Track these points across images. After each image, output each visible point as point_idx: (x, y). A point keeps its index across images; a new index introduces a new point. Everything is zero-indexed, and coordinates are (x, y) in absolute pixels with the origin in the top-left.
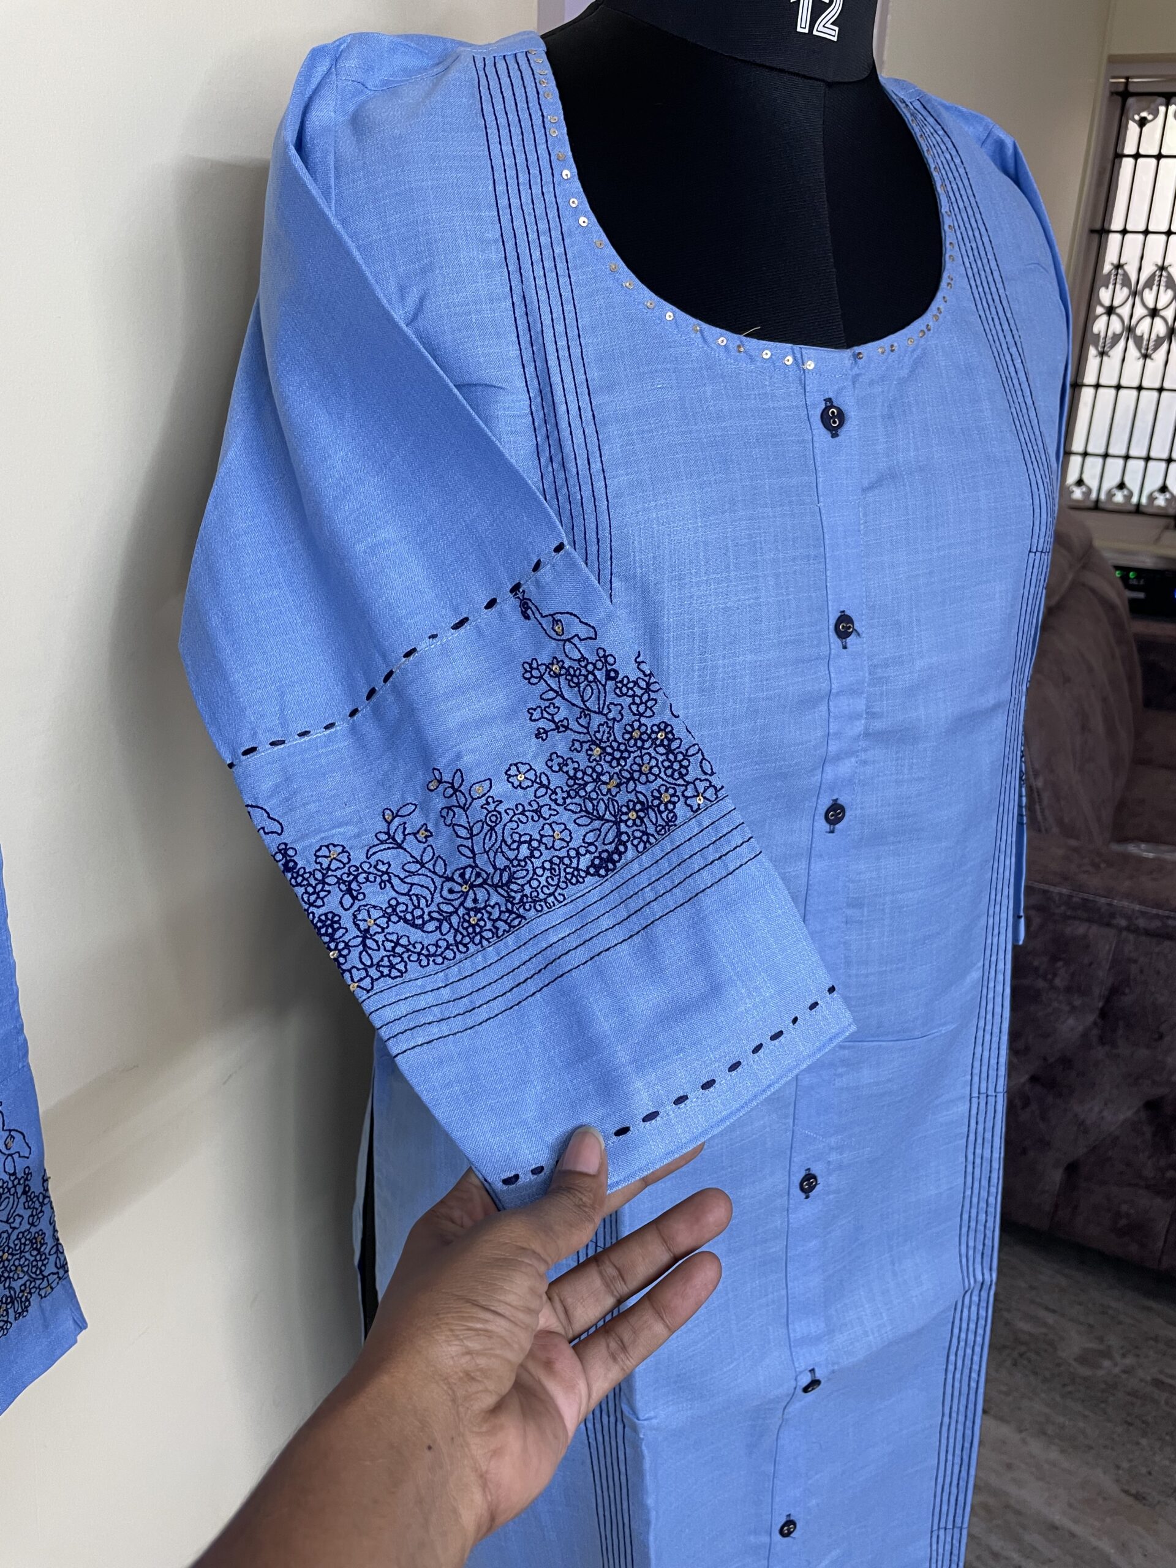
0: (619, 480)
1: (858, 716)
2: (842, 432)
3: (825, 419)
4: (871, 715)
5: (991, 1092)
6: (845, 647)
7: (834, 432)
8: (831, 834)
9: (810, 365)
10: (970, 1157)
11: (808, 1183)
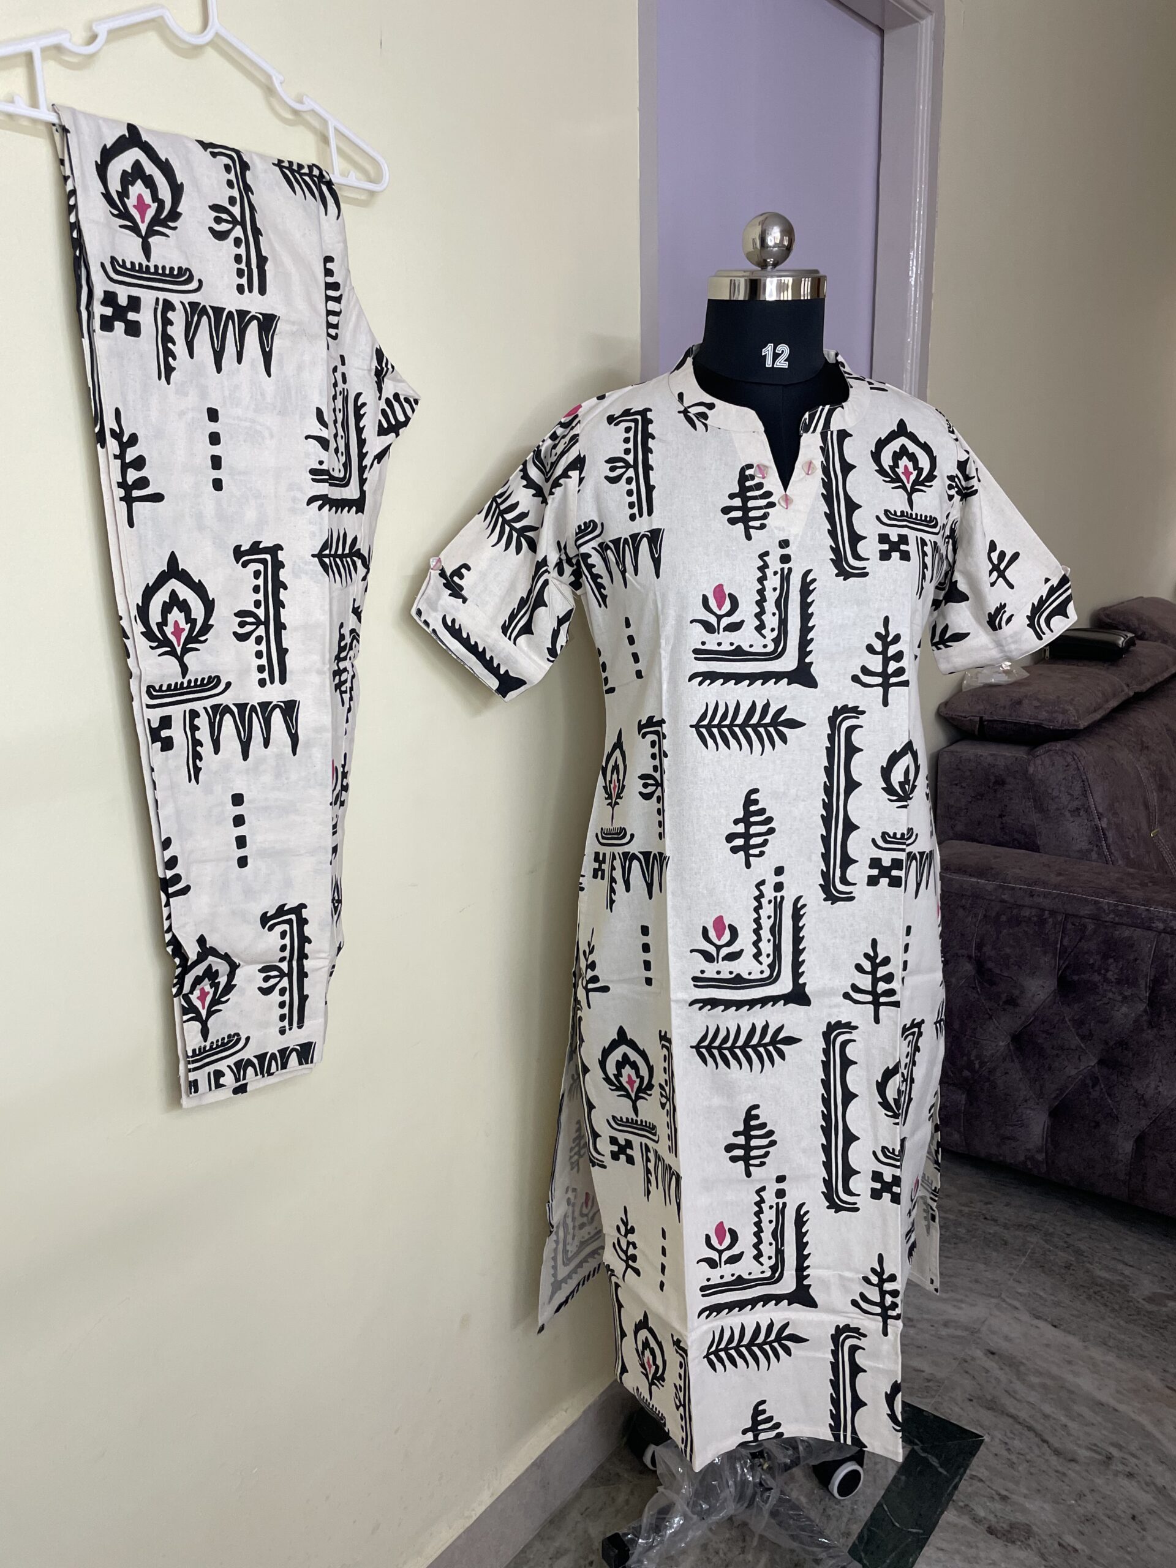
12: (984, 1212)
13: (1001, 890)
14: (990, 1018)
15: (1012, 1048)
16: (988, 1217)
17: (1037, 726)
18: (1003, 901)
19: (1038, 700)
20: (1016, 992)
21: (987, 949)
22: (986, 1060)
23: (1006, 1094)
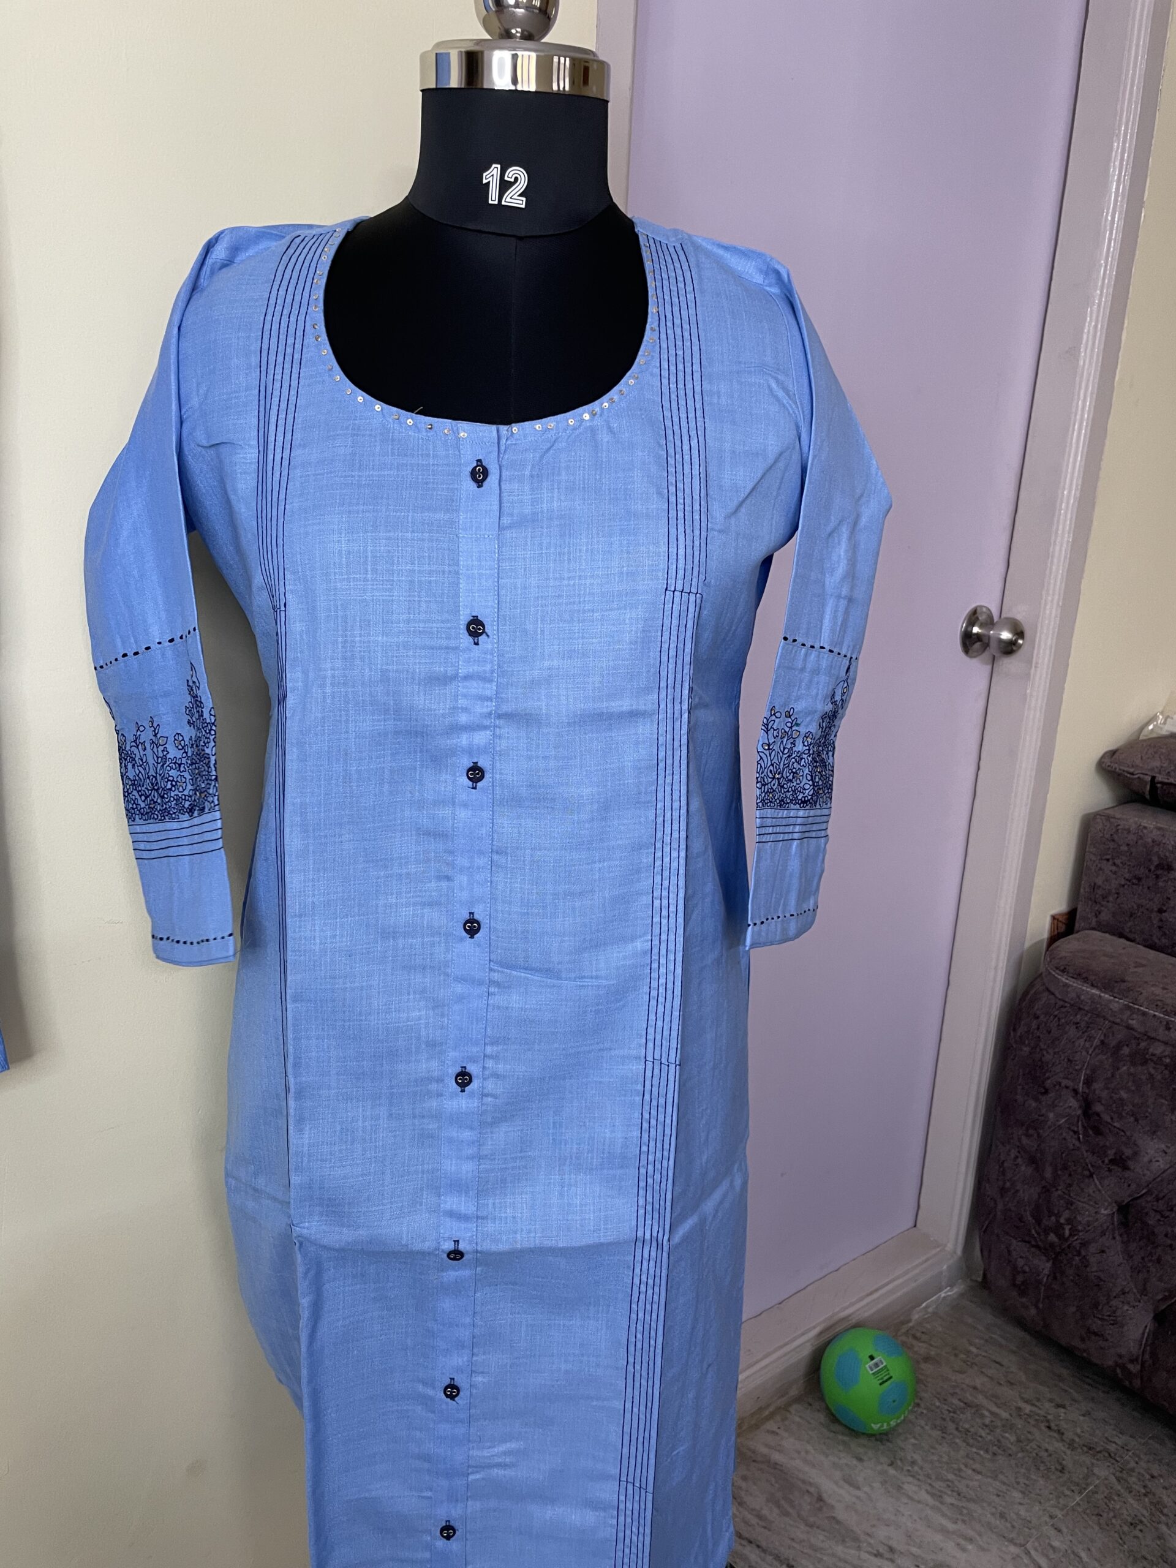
1: (489, 699)
2: (486, 483)
3: (473, 474)
4: (501, 699)
5: (664, 1061)
6: (477, 644)
7: (480, 484)
8: (474, 790)
9: (464, 435)
10: (646, 1116)
14: (1092, 1176)
15: (1115, 1220)
20: (1128, 1151)
22: (1080, 1228)
23: (1099, 1277)
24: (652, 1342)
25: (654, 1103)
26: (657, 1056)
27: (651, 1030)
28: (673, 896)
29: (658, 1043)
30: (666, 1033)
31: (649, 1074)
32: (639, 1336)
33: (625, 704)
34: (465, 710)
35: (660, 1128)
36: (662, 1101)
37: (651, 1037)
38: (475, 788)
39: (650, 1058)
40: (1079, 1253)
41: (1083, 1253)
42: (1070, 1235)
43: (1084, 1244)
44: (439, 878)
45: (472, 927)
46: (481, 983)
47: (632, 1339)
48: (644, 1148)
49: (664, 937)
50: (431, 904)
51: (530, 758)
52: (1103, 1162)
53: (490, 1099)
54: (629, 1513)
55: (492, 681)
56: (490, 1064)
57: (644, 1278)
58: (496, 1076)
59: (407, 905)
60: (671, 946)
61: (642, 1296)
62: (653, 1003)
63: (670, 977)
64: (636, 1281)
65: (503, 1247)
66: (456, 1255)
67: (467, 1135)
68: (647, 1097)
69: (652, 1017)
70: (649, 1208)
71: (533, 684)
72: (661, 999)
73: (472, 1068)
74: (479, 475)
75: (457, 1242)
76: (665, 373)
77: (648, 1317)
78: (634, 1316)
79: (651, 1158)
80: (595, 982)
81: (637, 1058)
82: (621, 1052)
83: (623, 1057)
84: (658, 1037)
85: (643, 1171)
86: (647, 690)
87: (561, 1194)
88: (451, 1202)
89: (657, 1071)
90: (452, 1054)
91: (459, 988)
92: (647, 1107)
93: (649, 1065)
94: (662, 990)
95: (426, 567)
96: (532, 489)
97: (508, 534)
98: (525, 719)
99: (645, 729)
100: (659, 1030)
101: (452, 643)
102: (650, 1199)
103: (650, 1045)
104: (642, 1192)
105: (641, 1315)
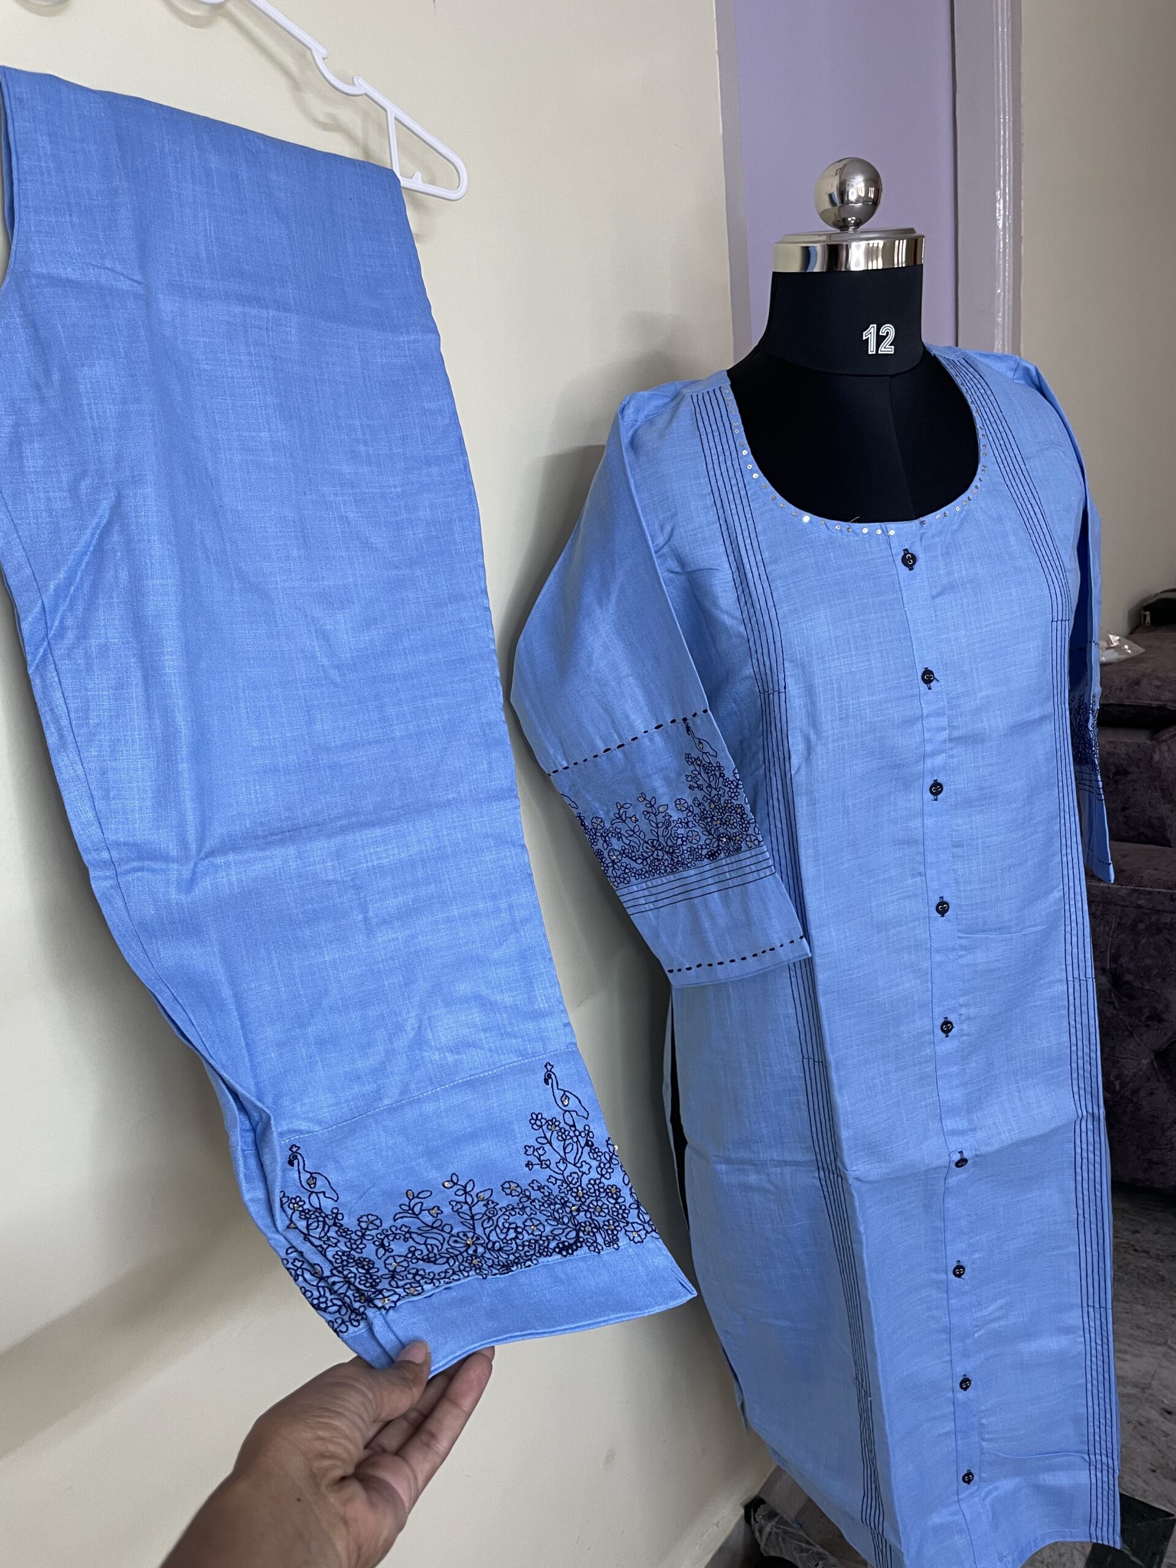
0: (783, 609)
1: (944, 729)
2: (916, 567)
3: (905, 561)
4: (952, 727)
5: (1082, 978)
6: (930, 689)
7: (911, 568)
9: (892, 533)
10: (1072, 1023)
11: (947, 1027)
12: (1132, 1243)
13: (1136, 894)
14: (1132, 1034)
15: (1156, 1066)
16: (1137, 1248)
17: (1159, 708)
18: (1139, 907)
19: (1158, 678)
20: (1161, 1007)
21: (1124, 960)
22: (1128, 1080)
23: (1152, 1116)
24: (1098, 1194)
25: (1078, 1011)
26: (1076, 975)
27: (1069, 958)
28: (1074, 851)
29: (1076, 965)
30: (1081, 956)
31: (1071, 991)
32: (1086, 1192)
33: (1036, 713)
34: (931, 741)
35: (1085, 1029)
36: (1084, 1008)
37: (1069, 962)
38: (936, 800)
39: (1070, 978)
40: (1131, 1101)
41: (1135, 1100)
42: (1121, 1087)
43: (1135, 1092)
44: (913, 876)
45: (942, 908)
46: (953, 949)
47: (1080, 1195)
48: (1074, 1048)
49: (1071, 884)
50: (910, 897)
51: (977, 768)
52: (1140, 1021)
53: (965, 1038)
54: (1092, 1330)
55: (944, 714)
56: (963, 1011)
57: (1084, 1146)
58: (969, 1018)
59: (893, 902)
60: (1078, 890)
61: (1085, 1161)
62: (1068, 936)
63: (1080, 913)
64: (1078, 1150)
65: (996, 1147)
66: (962, 1162)
67: (955, 1069)
68: (1072, 1008)
69: (1069, 947)
70: (1082, 1092)
71: (977, 711)
72: (1074, 932)
73: (951, 1018)
74: (909, 560)
75: (961, 1152)
76: (999, 461)
77: (1092, 1176)
78: (1079, 1178)
79: (1080, 1054)
80: (1034, 929)
81: (1060, 981)
82: (1047, 980)
83: (1049, 982)
84: (1075, 961)
85: (1074, 1065)
86: (1047, 699)
87: (1020, 1098)
88: (950, 1124)
89: (1077, 987)
90: (936, 1010)
91: (937, 958)
92: (1072, 1017)
93: (1071, 984)
94: (1074, 924)
95: (889, 638)
96: (946, 565)
97: (937, 600)
98: (973, 740)
99: (1048, 727)
100: (1075, 956)
101: (916, 691)
102: (1082, 1085)
103: (1070, 968)
104: (1075, 1082)
105: (1085, 1175)
